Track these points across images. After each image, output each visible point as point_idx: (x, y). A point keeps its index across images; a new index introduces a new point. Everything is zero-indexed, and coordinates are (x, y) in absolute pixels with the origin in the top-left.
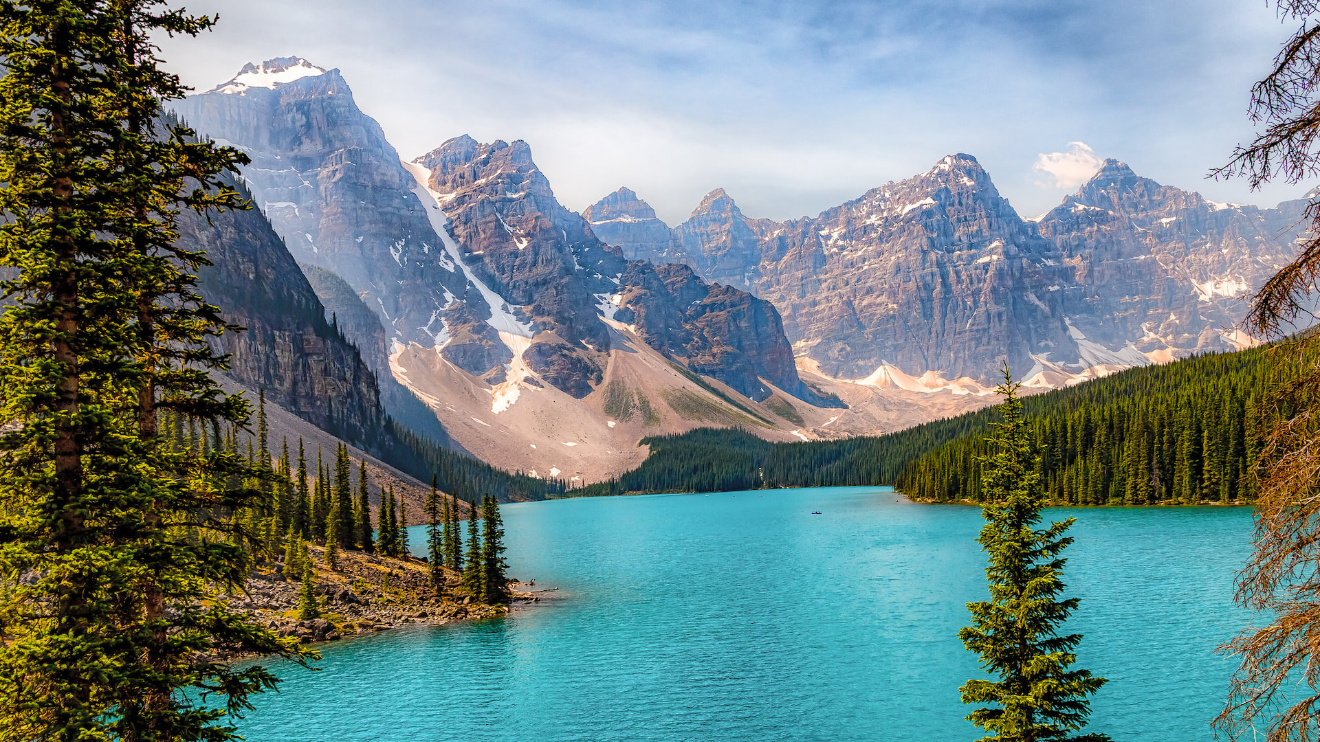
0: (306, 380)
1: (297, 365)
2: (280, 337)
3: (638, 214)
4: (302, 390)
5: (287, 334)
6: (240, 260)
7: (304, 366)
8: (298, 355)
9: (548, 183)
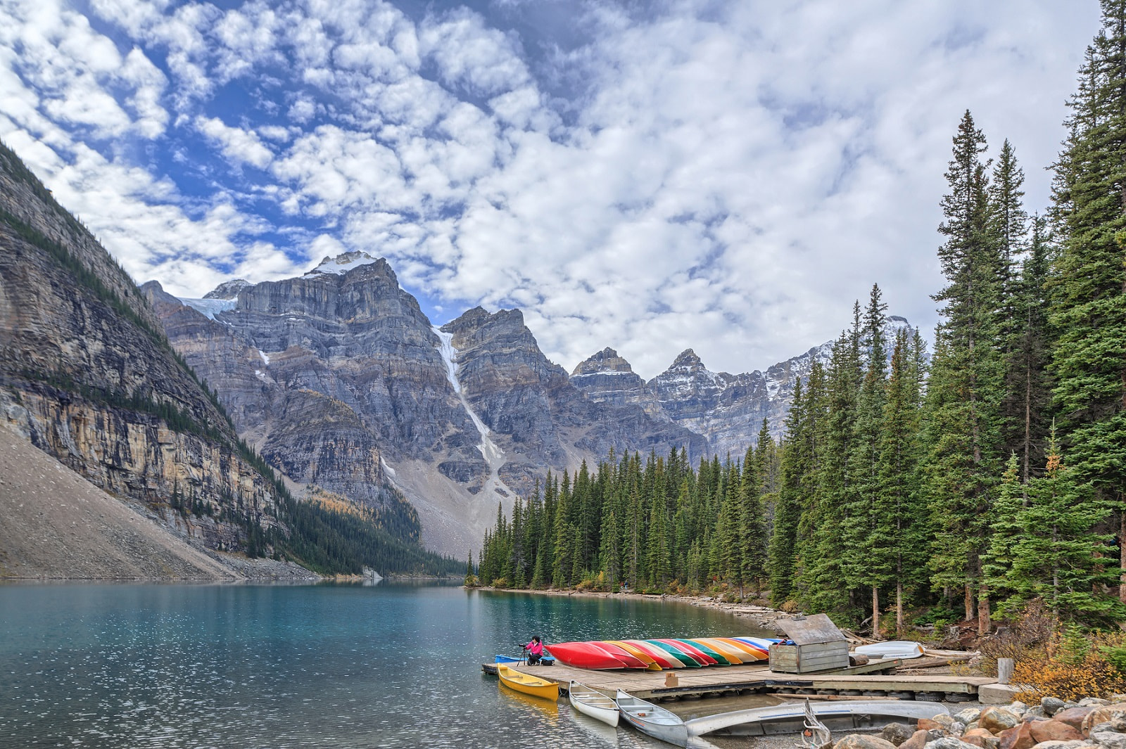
0: (157, 463)
1: (149, 452)
2: (133, 429)
3: (618, 368)
4: (151, 471)
5: (141, 426)
6: (105, 367)
7: (156, 453)
8: (150, 444)
9: (535, 342)
